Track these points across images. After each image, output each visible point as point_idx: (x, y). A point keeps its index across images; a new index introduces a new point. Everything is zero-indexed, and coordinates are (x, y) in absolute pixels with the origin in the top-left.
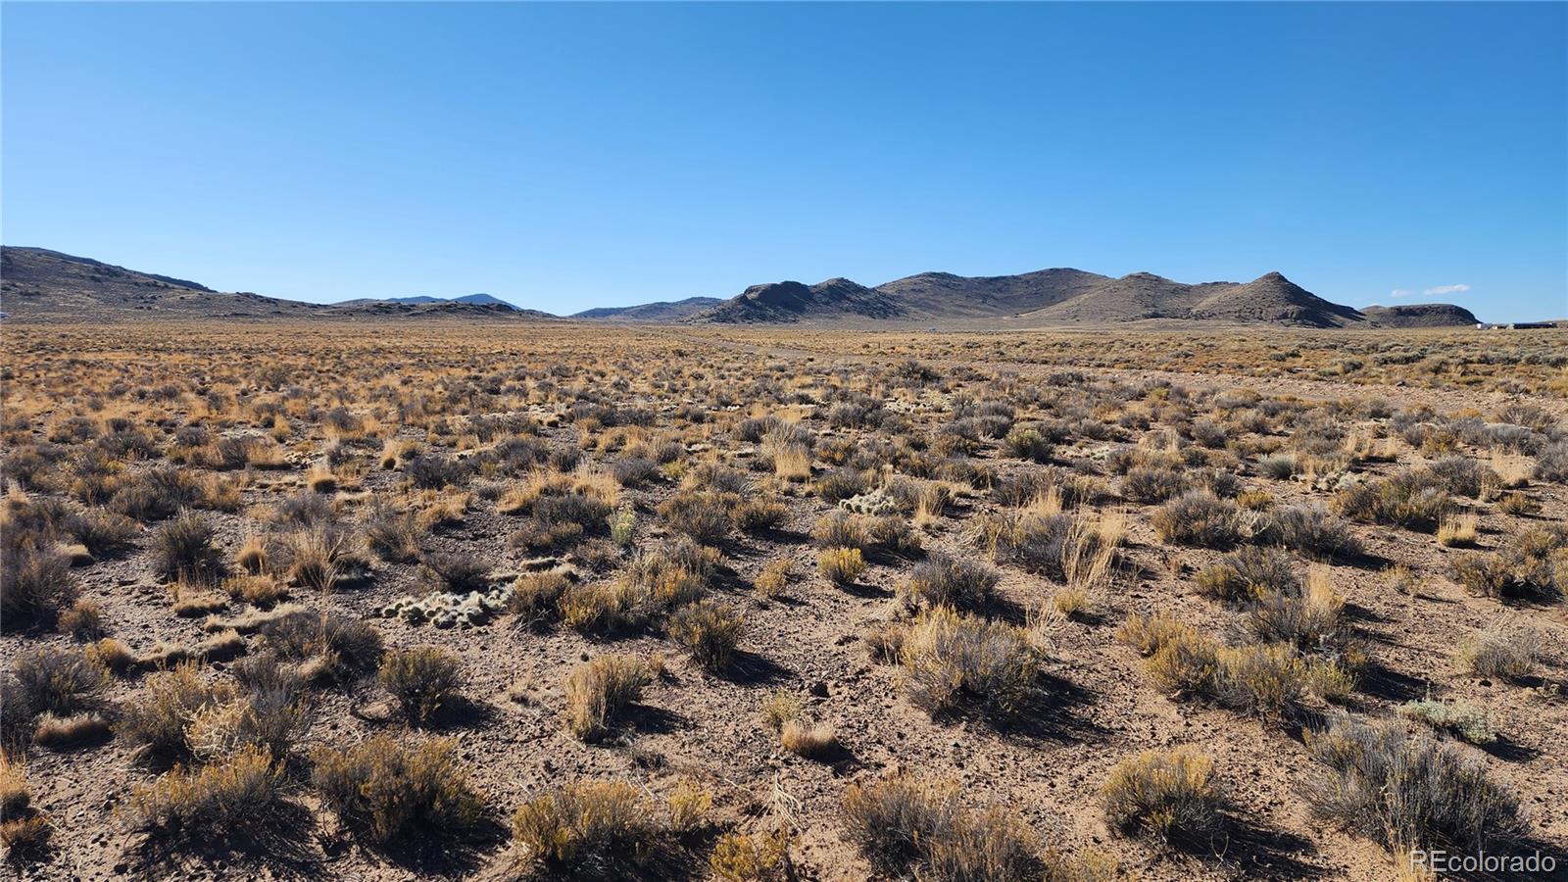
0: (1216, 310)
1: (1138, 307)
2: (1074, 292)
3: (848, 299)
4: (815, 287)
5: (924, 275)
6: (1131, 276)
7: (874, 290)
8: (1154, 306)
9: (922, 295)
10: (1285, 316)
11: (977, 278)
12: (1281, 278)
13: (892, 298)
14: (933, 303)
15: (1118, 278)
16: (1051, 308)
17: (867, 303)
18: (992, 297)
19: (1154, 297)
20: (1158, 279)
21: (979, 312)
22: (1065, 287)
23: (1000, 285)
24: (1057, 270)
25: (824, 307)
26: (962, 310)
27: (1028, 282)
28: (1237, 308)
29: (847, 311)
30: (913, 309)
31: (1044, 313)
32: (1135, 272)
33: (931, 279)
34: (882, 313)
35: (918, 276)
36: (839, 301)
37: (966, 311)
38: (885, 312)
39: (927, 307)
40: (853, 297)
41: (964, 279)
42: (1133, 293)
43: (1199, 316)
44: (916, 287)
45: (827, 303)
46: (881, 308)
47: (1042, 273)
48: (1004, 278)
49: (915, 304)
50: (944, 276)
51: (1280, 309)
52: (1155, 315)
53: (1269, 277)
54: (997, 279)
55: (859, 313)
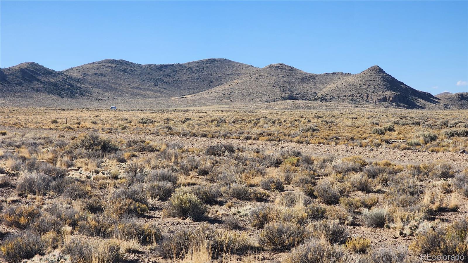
0: (335, 94)
1: (277, 90)
2: (228, 78)
3: (39, 80)
4: (9, 69)
5: (105, 61)
6: (271, 66)
7: (61, 73)
8: (289, 90)
9: (103, 78)
10: (384, 99)
11: (149, 65)
12: (381, 71)
13: (78, 80)
14: (113, 85)
15: (262, 67)
16: (211, 91)
17: (55, 85)
18: (163, 81)
19: (289, 83)
20: (292, 69)
21: (152, 93)
22: (220, 74)
23: (168, 71)
24: (214, 60)
25: (17, 87)
26: (138, 92)
27: (191, 69)
28: (350, 93)
29: (38, 91)
30: (96, 90)
31: (204, 94)
32: (275, 63)
33: (110, 65)
34: (69, 93)
35: (99, 63)
36: (30, 81)
37: (141, 92)
38: (72, 92)
39: (108, 88)
40: (43, 79)
41: (139, 66)
42: (274, 79)
43: (323, 99)
44: (98, 72)
45: (20, 84)
46: (68, 89)
47: (202, 62)
48: (172, 65)
49: (98, 86)
50: (121, 63)
51: (381, 94)
52: (291, 98)
53: (372, 69)
54: (166, 66)
55: (49, 93)
